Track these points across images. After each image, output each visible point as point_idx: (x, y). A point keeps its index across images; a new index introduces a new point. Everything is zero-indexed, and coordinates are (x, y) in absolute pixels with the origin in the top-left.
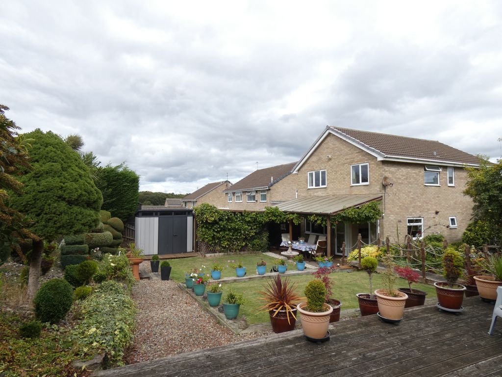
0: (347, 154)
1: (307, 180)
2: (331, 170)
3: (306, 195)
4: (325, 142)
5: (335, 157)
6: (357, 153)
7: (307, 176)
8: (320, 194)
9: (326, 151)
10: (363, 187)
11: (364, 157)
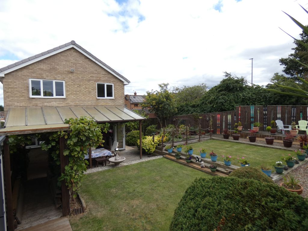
0: (94, 73)
1: (28, 87)
2: (72, 83)
3: (26, 105)
4: (62, 54)
5: (79, 72)
6: (103, 74)
7: (28, 84)
8: (54, 104)
9: (65, 63)
10: (109, 100)
11: (110, 79)
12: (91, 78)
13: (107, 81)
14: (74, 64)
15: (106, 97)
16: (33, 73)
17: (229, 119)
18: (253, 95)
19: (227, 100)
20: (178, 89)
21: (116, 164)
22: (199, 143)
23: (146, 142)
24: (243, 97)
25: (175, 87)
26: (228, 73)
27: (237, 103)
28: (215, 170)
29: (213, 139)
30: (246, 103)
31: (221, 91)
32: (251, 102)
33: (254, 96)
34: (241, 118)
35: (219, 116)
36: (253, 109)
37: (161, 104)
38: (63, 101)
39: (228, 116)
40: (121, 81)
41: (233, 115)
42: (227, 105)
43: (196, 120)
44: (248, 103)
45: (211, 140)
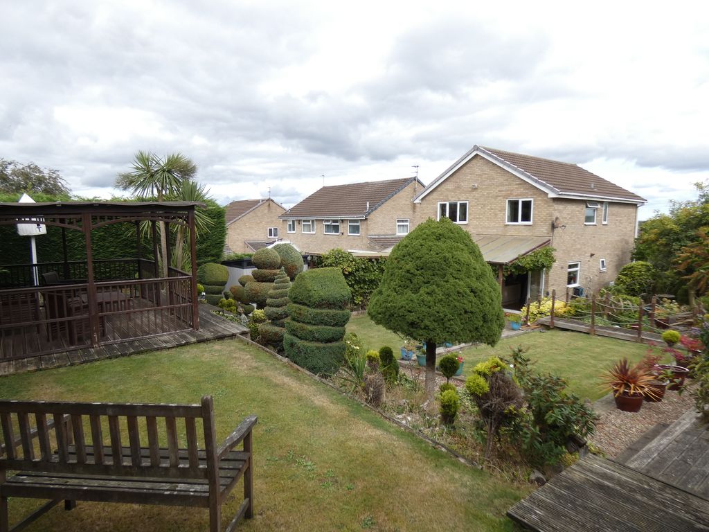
0: (502, 185)
1: (436, 212)
2: (476, 203)
4: (468, 166)
5: (484, 187)
6: (516, 184)
7: (437, 208)
9: (469, 177)
10: (524, 227)
12: (499, 194)
13: (521, 195)
14: (480, 176)
15: (520, 222)
16: (441, 195)
40: (545, 193)
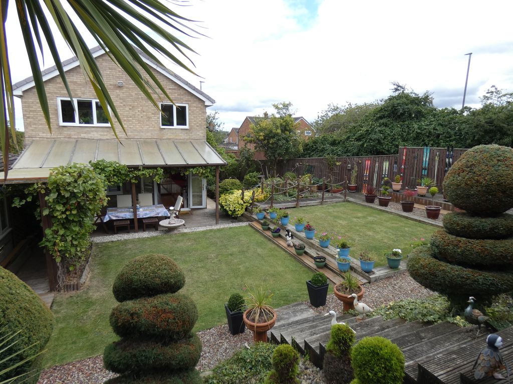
1: (57, 110)
2: (121, 103)
3: (56, 137)
4: (104, 58)
5: (130, 86)
6: (170, 89)
8: (96, 135)
9: (109, 73)
10: (180, 131)
11: (182, 97)
13: (176, 100)
15: (175, 126)
17: (384, 169)
18: (437, 128)
19: (388, 134)
20: (337, 108)
21: (170, 230)
22: (320, 206)
23: (231, 200)
24: (419, 131)
25: (332, 105)
26: (401, 85)
27: (407, 140)
28: (301, 251)
29: (349, 201)
30: (423, 141)
31: (381, 118)
32: (432, 140)
33: (440, 130)
34: (405, 168)
35: (368, 163)
36: (428, 154)
37: (274, 137)
38: (108, 131)
39: (385, 164)
40: (200, 100)
41: (393, 161)
42: (387, 144)
43: (331, 167)
44: (426, 141)
45: (343, 203)
